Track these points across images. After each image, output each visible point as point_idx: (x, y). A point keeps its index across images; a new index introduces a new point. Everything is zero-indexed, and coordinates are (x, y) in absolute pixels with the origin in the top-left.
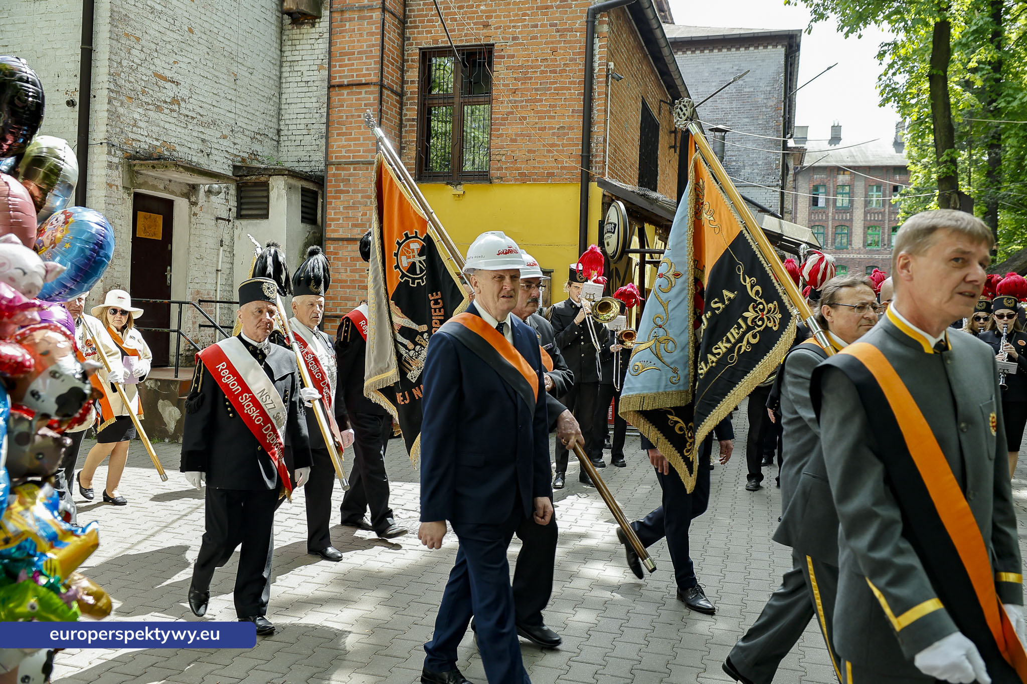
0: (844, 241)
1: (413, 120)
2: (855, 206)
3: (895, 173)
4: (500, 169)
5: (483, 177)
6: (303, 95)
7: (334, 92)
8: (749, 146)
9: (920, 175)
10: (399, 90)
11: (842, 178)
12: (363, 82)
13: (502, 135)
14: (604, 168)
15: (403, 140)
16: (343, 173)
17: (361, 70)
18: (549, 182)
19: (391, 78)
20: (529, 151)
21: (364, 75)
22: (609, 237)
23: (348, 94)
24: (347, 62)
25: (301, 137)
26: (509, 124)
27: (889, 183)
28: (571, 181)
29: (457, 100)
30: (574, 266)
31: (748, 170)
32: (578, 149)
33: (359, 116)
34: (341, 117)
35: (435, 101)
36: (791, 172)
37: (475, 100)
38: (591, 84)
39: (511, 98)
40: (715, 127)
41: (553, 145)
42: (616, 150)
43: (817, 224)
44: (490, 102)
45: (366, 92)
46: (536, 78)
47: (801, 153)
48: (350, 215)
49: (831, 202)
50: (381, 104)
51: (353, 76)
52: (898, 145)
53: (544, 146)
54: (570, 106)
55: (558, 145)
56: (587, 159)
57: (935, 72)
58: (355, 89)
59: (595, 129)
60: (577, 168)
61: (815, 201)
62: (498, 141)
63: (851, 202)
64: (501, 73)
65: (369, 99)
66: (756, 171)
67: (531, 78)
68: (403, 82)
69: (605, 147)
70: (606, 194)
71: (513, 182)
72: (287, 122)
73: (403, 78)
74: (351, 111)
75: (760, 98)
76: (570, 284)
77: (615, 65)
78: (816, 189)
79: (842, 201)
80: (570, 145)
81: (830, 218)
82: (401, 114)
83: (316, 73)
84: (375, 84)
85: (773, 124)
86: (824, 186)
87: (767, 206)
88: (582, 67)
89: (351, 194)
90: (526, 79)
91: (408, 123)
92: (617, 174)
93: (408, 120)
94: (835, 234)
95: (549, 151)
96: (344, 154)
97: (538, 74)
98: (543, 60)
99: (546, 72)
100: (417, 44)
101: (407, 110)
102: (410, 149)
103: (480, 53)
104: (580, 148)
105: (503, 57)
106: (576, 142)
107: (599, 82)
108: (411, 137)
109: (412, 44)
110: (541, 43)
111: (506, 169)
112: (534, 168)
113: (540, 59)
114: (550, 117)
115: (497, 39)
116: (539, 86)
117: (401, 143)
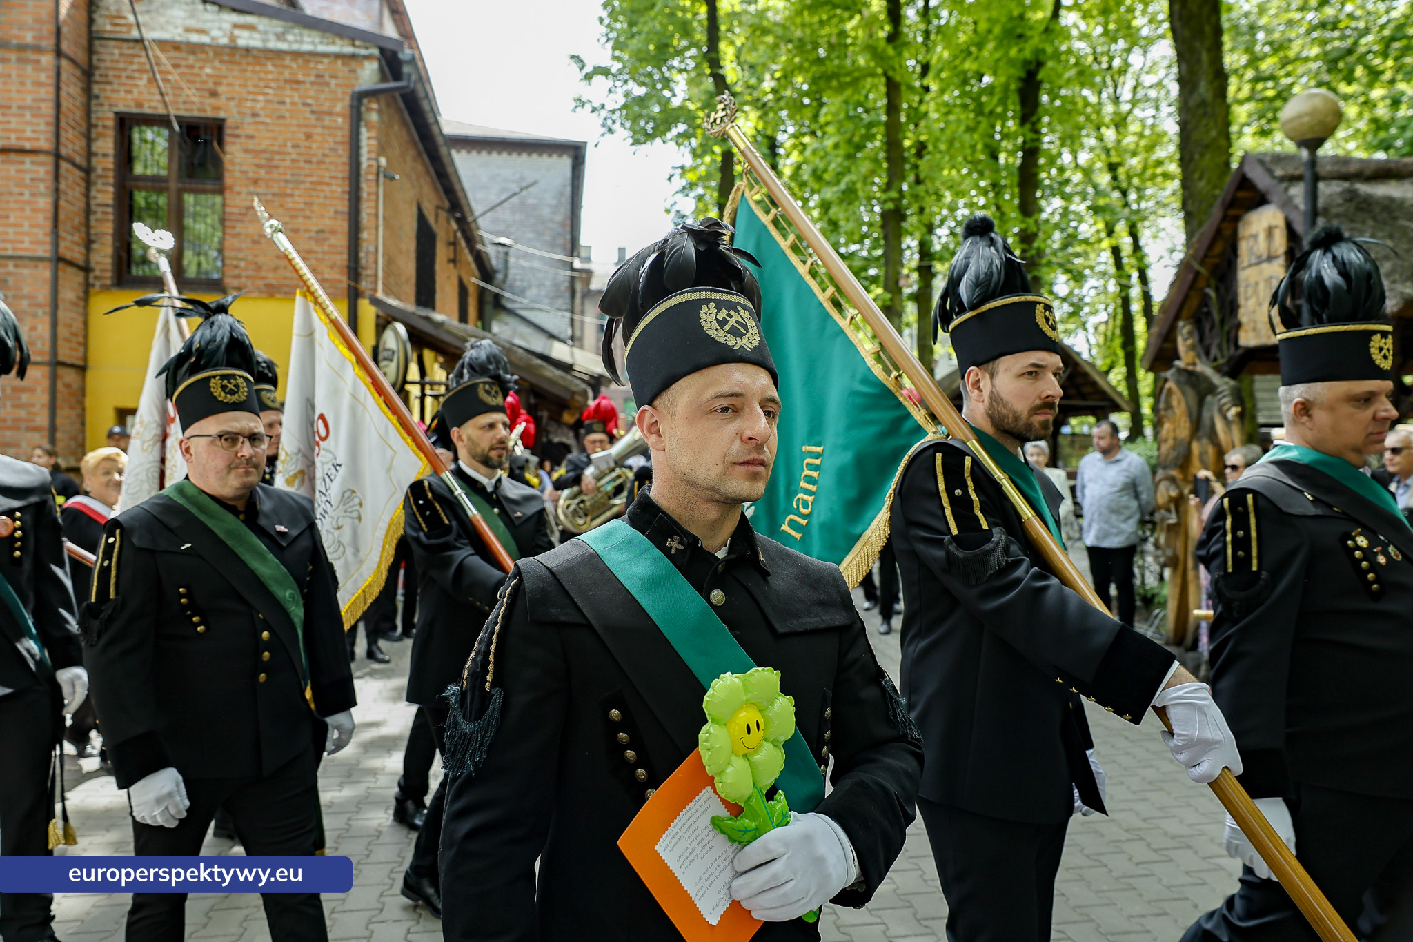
1: (107, 205)
4: (238, 277)
5: (213, 286)
8: (536, 264)
10: (84, 164)
12: (28, 147)
13: (238, 235)
14: (376, 283)
15: (92, 231)
17: (24, 131)
19: (73, 145)
21: (29, 139)
22: (386, 366)
23: (3, 163)
26: (249, 221)
28: (335, 297)
29: (173, 185)
31: (532, 292)
32: (342, 258)
33: (22, 194)
35: (141, 184)
36: (579, 295)
37: (200, 186)
38: (358, 181)
39: (251, 189)
40: (498, 241)
41: (309, 251)
42: (389, 262)
44: (221, 191)
45: (32, 163)
46: (286, 167)
47: (587, 275)
50: (57, 180)
51: (9, 138)
54: (331, 205)
55: (316, 252)
56: (354, 270)
58: (13, 156)
59: (364, 235)
60: (340, 281)
62: (235, 241)
64: (235, 156)
65: (38, 172)
66: (543, 292)
67: (277, 167)
68: (90, 154)
69: (377, 258)
70: (381, 313)
71: (256, 295)
73: (89, 146)
75: (546, 212)
77: (388, 161)
80: (332, 253)
82: (87, 196)
84: (47, 153)
85: (560, 241)
87: (555, 332)
88: (345, 159)
90: (270, 167)
91: (100, 209)
92: (391, 291)
93: (100, 205)
97: (288, 163)
98: (294, 146)
99: (297, 161)
100: (111, 105)
101: (98, 191)
102: (103, 244)
103: (206, 129)
104: (345, 256)
105: (238, 136)
106: (339, 249)
107: (368, 180)
108: (105, 228)
109: (102, 105)
110: (290, 125)
111: (247, 277)
112: (285, 278)
113: (289, 144)
114: (306, 217)
115: (229, 112)
116: (289, 177)
117: (89, 234)
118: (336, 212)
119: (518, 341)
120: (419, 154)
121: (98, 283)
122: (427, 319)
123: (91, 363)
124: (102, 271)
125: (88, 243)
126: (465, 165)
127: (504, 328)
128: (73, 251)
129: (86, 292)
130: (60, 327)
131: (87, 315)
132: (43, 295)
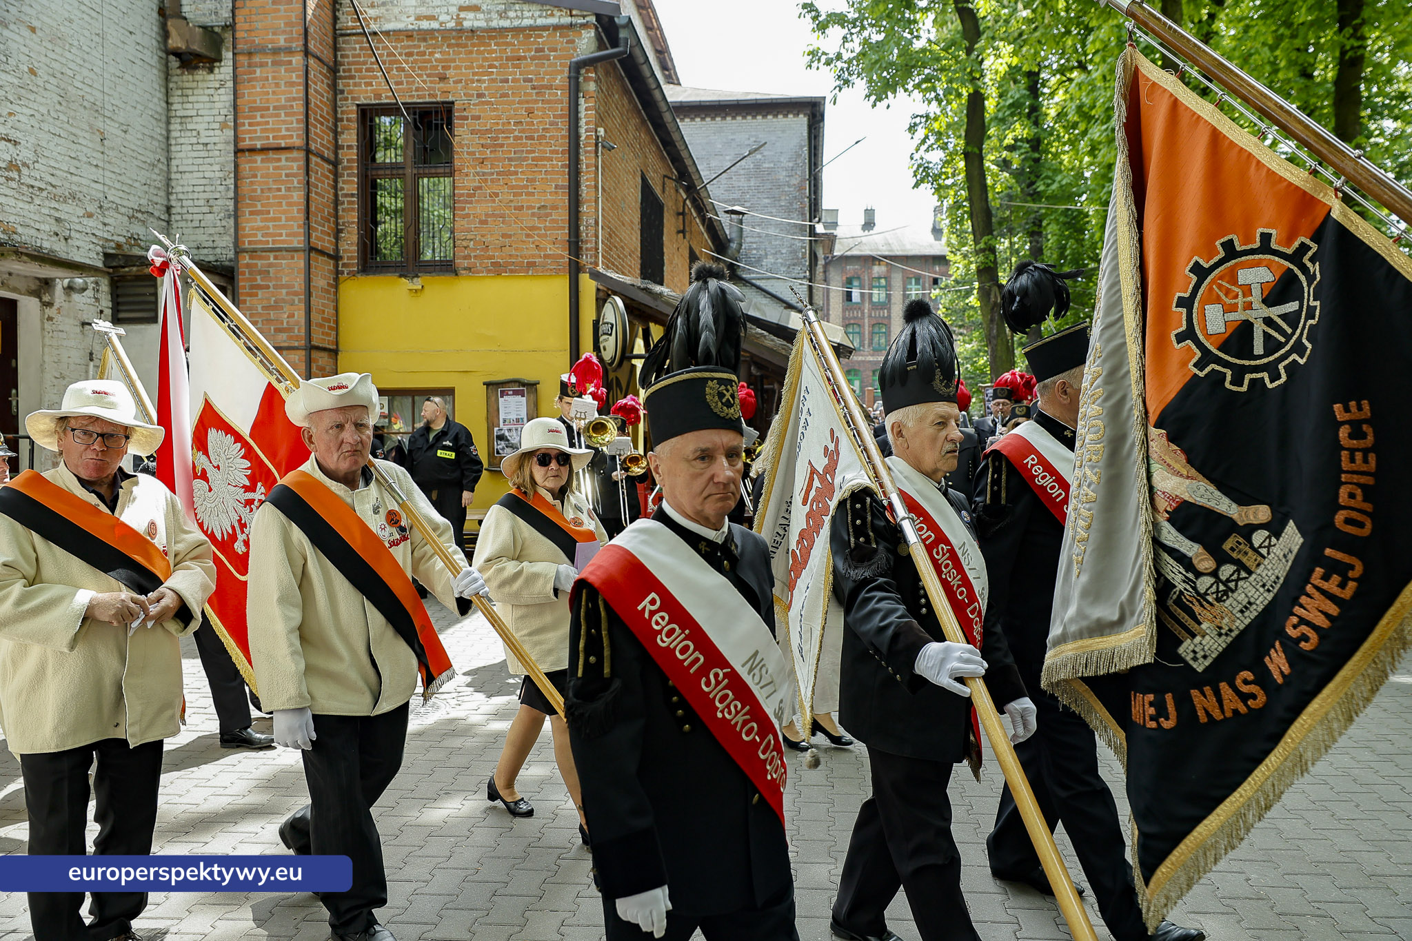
0: (883, 341)
1: (352, 195)
2: (892, 301)
3: (934, 264)
4: (467, 257)
5: (447, 268)
6: (201, 161)
7: (243, 159)
8: (771, 232)
9: (961, 266)
10: (332, 157)
11: (878, 270)
12: (283, 145)
13: (468, 215)
14: (597, 257)
15: (341, 221)
16: (259, 263)
17: (280, 130)
18: (530, 273)
19: (321, 140)
20: (504, 236)
21: (284, 137)
22: (606, 340)
23: (263, 161)
24: (259, 119)
25: (201, 217)
26: (477, 201)
27: (928, 275)
28: (557, 272)
29: (409, 171)
30: (565, 378)
31: (771, 259)
32: (563, 234)
33: (279, 190)
34: (255, 190)
35: (381, 172)
36: (821, 262)
37: (433, 171)
38: (577, 154)
39: (478, 169)
40: (730, 208)
41: (533, 228)
42: (611, 234)
43: (852, 322)
44: (451, 174)
45: (287, 159)
46: (509, 145)
47: (831, 240)
48: (272, 317)
49: (867, 297)
50: (308, 174)
51: (268, 138)
52: (937, 232)
53: (522, 229)
54: (552, 180)
55: (539, 229)
56: (575, 244)
57: (969, 149)
58: (271, 155)
59: (584, 208)
60: (563, 257)
61: (849, 296)
62: (464, 222)
63: (889, 297)
64: (464, 137)
65: (292, 168)
66: (780, 260)
67: (502, 146)
68: (337, 147)
69: (597, 231)
70: (601, 287)
71: (485, 274)
72: (181, 196)
73: (336, 140)
74: (267, 183)
75: (782, 175)
76: (561, 399)
77: (605, 131)
78: (849, 282)
79: (878, 295)
80: (554, 228)
81: (866, 315)
82: (335, 187)
83: (218, 132)
84: (298, 149)
85: (797, 205)
86: (858, 278)
87: (791, 301)
88: (565, 132)
89: (271, 289)
90: (496, 146)
91: (346, 200)
92: (613, 264)
93: (346, 195)
94: (872, 334)
95: (528, 236)
96: (260, 238)
97: (511, 141)
98: (516, 124)
99: (521, 138)
100: (353, 99)
101: (344, 182)
102: (348, 232)
103: (436, 112)
104: (567, 231)
105: (466, 118)
106: (561, 224)
107: (586, 152)
108: (351, 217)
109: (346, 99)
110: (513, 102)
111: (476, 257)
112: (511, 256)
113: (512, 122)
114: (528, 194)
115: (457, 96)
116: (513, 155)
117: (337, 224)
118: (556, 187)
119: (753, 313)
120: (643, 122)
121: (346, 271)
122: (646, 290)
123: (341, 347)
124: (349, 258)
125: (337, 233)
126: (692, 133)
128: (323, 240)
129: (336, 279)
130: (313, 314)
131: (337, 301)
132: (299, 283)
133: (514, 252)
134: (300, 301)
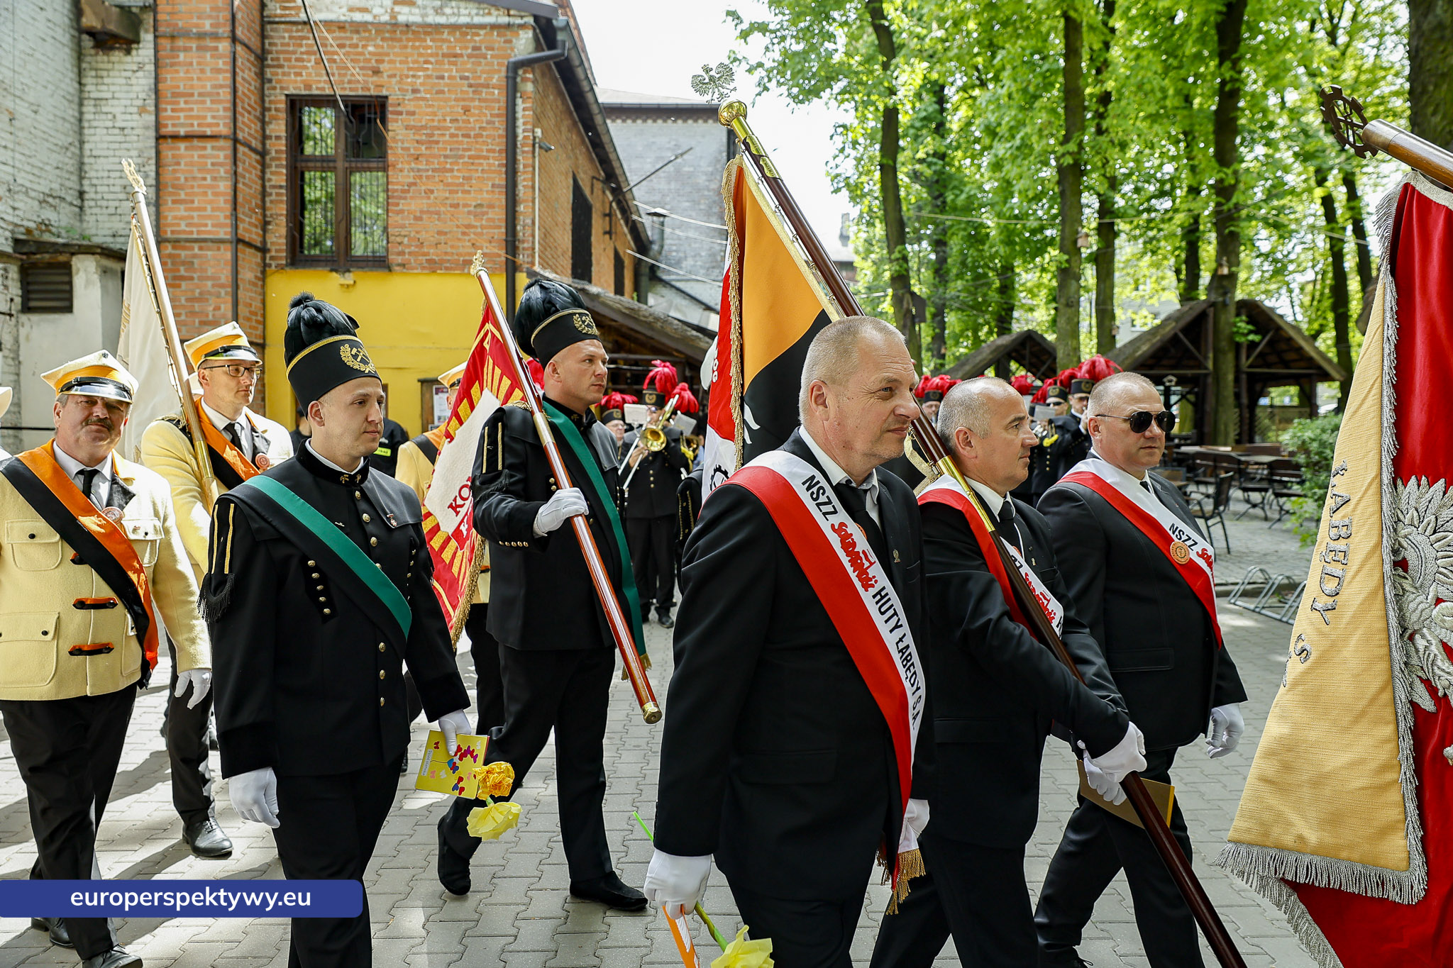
1: (281, 187)
4: (402, 253)
5: (379, 263)
6: (117, 146)
7: (166, 146)
8: (691, 234)
9: (869, 272)
10: (259, 147)
12: (209, 133)
13: (402, 211)
14: (533, 257)
15: (268, 213)
16: (183, 253)
17: (205, 117)
18: (466, 271)
19: (249, 129)
20: (440, 233)
21: (209, 125)
23: (186, 148)
24: (182, 105)
25: (117, 204)
26: (412, 198)
28: (494, 271)
29: (340, 164)
31: (688, 263)
32: (500, 233)
33: (205, 179)
34: (178, 179)
35: (311, 164)
37: (365, 165)
38: (514, 154)
39: (413, 165)
40: (653, 211)
41: (469, 226)
42: (546, 235)
44: (385, 169)
45: (213, 148)
46: (444, 142)
50: (235, 164)
51: (192, 125)
53: (458, 227)
54: (488, 179)
55: (476, 227)
56: (512, 244)
57: (885, 161)
58: (196, 142)
59: (521, 208)
60: (499, 256)
62: (398, 218)
64: (398, 132)
65: (218, 157)
66: (699, 263)
67: (437, 142)
68: (265, 137)
69: (533, 231)
71: (419, 271)
72: (95, 181)
73: (263, 130)
74: (192, 171)
75: (702, 180)
77: (544, 132)
80: (491, 227)
82: (263, 178)
83: (136, 117)
84: (225, 137)
87: (712, 304)
88: (502, 132)
89: (195, 281)
90: (431, 143)
91: (274, 191)
92: (548, 264)
93: (274, 187)
95: (464, 234)
96: (183, 227)
97: (447, 138)
98: (452, 121)
99: (457, 136)
100: (282, 88)
101: (272, 173)
102: (276, 225)
103: (369, 106)
104: (503, 230)
105: (400, 113)
106: (497, 223)
107: (523, 152)
108: (279, 209)
109: (274, 88)
110: (449, 99)
111: (410, 253)
112: (446, 253)
113: (448, 119)
114: (464, 192)
115: (391, 90)
116: (448, 152)
117: (264, 216)
118: (493, 186)
119: (673, 314)
120: (575, 123)
121: (274, 264)
122: (583, 291)
123: (268, 342)
124: (277, 251)
125: (265, 225)
126: (620, 134)
127: (661, 300)
128: (250, 232)
129: (264, 272)
130: (240, 307)
131: (264, 294)
132: (225, 275)
133: (449, 250)
134: (226, 293)
